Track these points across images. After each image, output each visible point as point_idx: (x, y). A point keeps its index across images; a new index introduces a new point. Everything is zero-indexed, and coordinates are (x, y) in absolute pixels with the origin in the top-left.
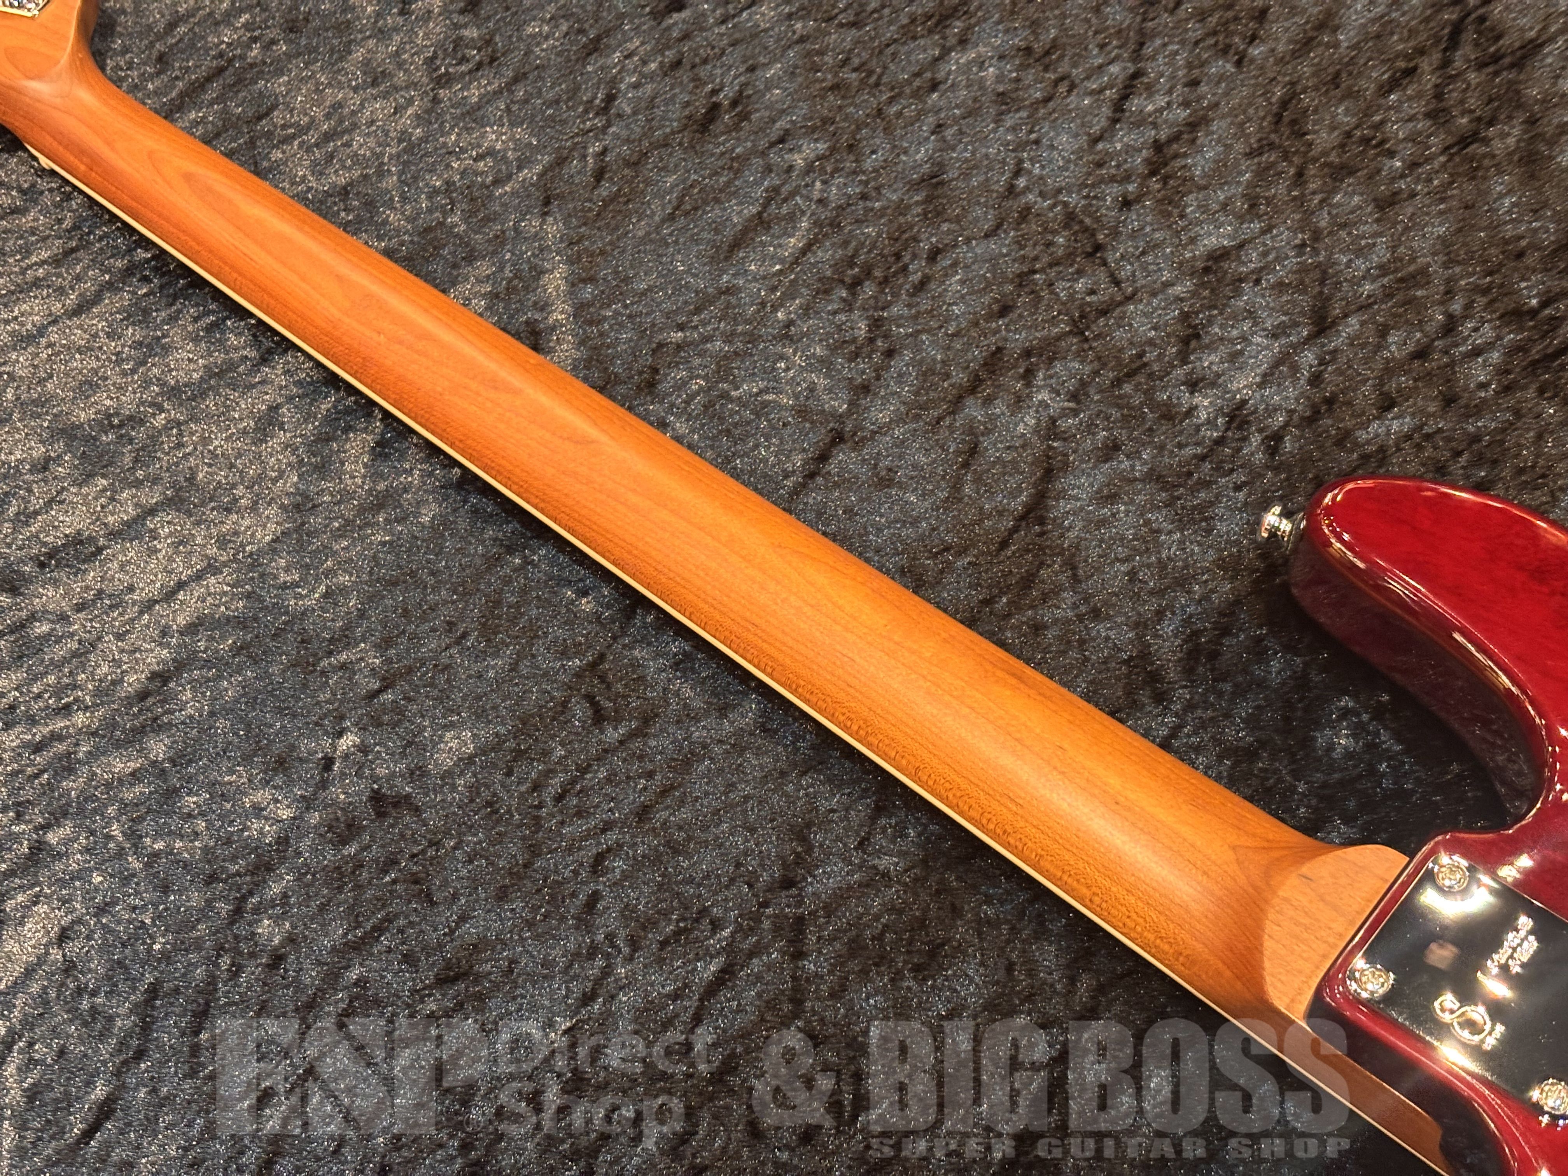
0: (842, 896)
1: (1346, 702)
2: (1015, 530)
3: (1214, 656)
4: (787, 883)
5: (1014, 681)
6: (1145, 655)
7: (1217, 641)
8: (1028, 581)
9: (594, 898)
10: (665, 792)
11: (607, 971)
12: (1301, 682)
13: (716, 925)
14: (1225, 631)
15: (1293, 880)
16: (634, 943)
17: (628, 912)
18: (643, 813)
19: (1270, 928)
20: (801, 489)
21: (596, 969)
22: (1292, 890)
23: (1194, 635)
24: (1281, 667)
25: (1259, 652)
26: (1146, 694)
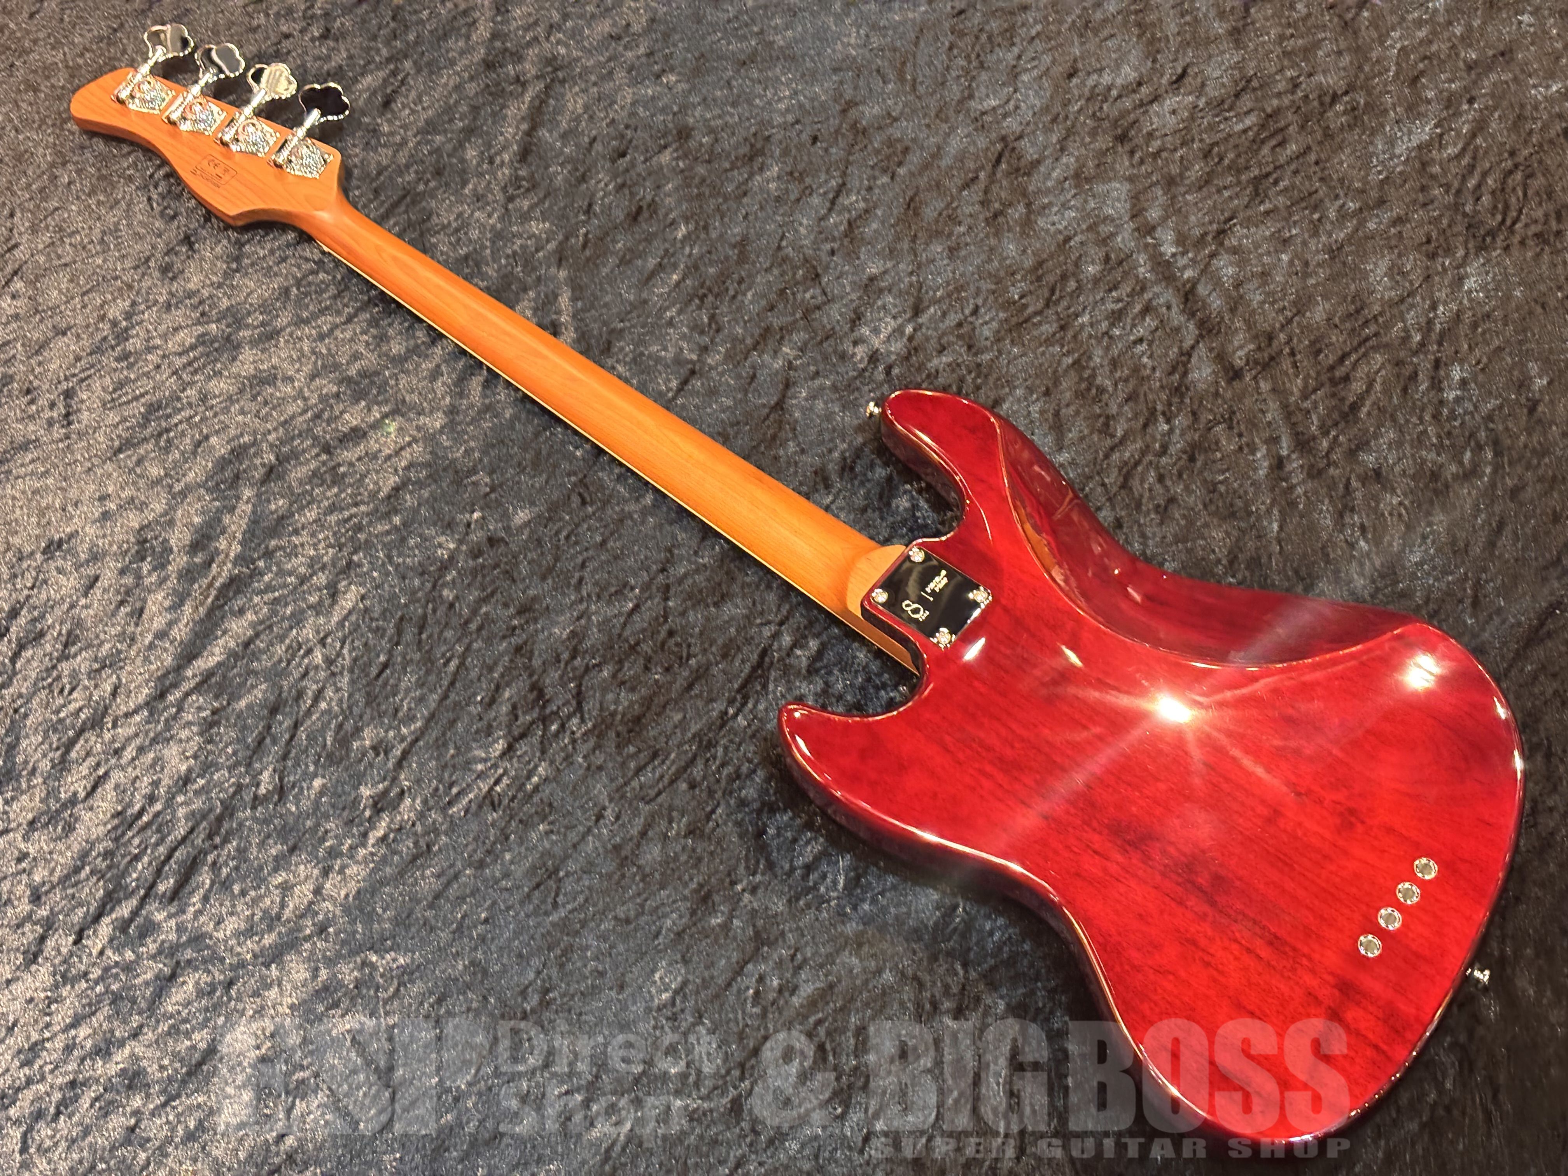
0: (686, 575)
1: (908, 487)
2: (769, 414)
3: (852, 468)
4: (663, 570)
6: (823, 469)
7: (854, 462)
8: (774, 437)
9: (582, 578)
11: (587, 608)
12: (889, 479)
13: (632, 588)
14: (858, 457)
15: (863, 561)
16: (599, 597)
17: (596, 584)
18: (604, 542)
19: (852, 579)
20: (674, 398)
21: (583, 607)
22: (862, 565)
23: (845, 459)
24: (880, 473)
25: (872, 466)
26: (821, 487)
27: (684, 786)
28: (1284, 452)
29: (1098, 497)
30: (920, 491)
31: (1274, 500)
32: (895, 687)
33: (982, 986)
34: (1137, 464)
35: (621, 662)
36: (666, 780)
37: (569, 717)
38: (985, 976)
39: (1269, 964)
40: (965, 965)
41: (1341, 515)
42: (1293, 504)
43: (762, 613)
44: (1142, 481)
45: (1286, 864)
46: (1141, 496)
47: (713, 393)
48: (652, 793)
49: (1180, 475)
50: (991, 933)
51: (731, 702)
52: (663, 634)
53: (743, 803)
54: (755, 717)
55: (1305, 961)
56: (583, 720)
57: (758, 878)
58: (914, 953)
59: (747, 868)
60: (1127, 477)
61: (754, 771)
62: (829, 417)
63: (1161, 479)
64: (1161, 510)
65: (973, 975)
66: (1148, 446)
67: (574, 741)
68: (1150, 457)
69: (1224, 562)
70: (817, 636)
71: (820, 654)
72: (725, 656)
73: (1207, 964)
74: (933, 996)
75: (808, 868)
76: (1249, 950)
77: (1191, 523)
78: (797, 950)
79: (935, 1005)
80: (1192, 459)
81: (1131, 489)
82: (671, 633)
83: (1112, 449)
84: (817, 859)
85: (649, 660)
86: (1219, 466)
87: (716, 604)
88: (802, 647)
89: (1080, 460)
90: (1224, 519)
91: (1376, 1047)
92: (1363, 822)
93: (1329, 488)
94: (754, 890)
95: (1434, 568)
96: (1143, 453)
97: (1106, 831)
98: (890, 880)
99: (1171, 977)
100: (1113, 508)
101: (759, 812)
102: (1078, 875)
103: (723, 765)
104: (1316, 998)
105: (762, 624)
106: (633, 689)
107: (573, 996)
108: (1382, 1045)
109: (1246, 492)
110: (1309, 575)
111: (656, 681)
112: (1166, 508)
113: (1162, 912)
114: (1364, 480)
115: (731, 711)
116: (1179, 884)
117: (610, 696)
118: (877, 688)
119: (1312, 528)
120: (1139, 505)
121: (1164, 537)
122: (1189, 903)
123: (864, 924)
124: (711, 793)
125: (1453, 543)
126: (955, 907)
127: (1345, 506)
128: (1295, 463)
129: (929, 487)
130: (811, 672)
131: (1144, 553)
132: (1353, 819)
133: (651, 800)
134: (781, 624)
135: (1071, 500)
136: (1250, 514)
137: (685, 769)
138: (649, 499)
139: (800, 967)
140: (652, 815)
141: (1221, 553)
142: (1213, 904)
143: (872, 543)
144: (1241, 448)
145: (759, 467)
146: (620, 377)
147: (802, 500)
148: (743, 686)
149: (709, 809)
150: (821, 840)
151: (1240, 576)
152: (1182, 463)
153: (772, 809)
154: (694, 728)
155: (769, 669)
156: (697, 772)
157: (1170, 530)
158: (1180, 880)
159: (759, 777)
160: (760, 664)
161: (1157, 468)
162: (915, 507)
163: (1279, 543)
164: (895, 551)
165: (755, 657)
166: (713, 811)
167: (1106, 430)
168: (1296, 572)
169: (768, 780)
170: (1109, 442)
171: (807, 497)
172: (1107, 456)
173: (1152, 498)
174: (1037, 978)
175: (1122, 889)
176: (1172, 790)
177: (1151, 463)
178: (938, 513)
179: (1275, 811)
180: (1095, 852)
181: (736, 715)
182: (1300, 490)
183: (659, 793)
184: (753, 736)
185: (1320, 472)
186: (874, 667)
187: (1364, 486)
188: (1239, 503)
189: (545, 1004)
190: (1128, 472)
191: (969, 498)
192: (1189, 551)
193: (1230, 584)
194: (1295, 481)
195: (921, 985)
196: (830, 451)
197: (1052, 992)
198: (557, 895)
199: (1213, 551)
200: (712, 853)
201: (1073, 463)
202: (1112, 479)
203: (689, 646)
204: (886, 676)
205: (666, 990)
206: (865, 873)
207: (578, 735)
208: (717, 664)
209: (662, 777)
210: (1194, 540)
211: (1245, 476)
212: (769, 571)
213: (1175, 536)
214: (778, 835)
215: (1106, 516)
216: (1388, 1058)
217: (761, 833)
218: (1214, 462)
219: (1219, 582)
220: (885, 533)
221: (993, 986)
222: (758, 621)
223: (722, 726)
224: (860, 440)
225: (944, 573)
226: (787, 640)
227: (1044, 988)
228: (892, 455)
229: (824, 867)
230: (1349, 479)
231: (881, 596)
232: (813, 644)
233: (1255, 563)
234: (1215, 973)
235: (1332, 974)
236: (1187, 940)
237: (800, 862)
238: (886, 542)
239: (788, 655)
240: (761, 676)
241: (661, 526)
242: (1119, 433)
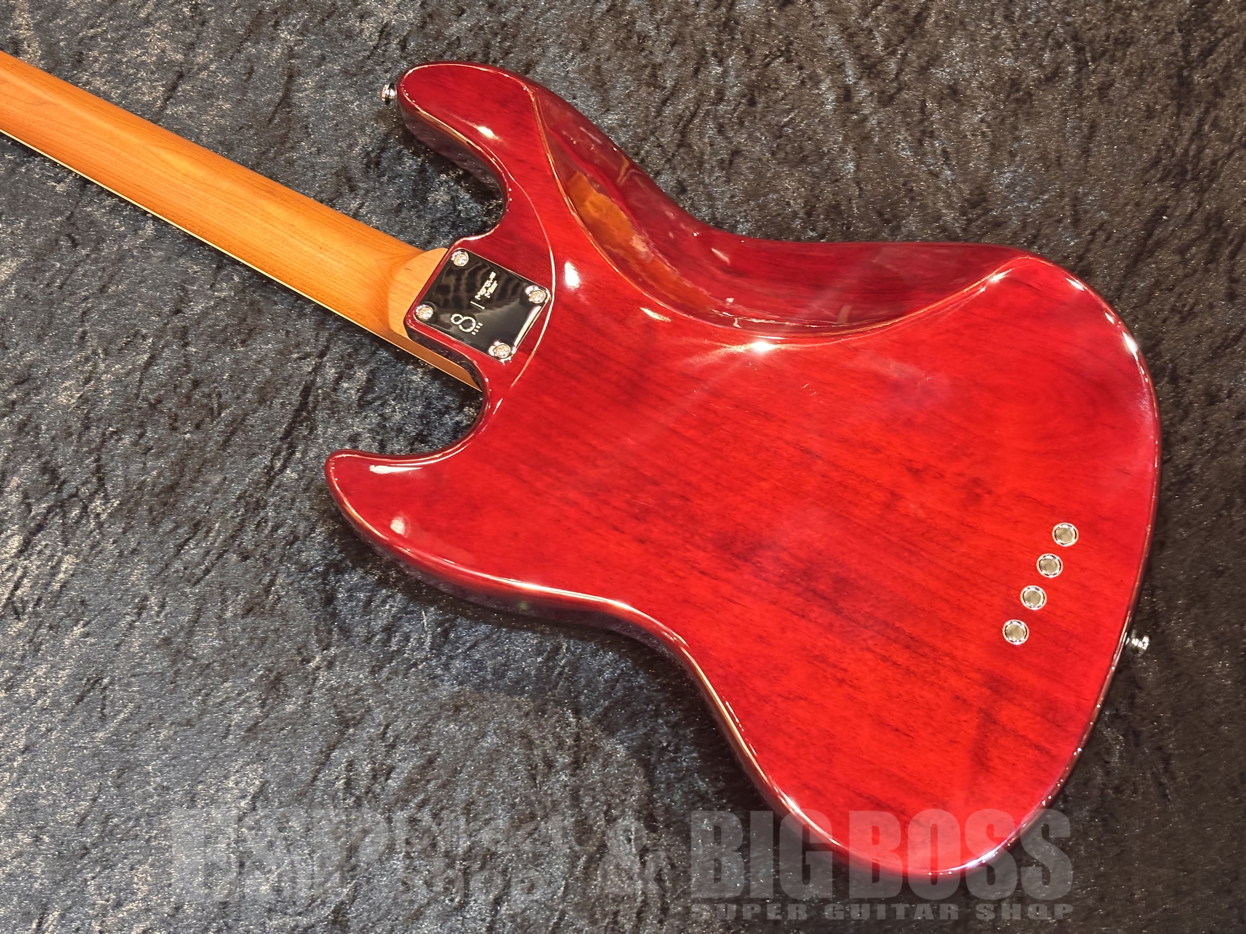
0: (204, 314)
1: (444, 177)
2: (275, 112)
3: (378, 164)
4: (178, 311)
5: (268, 195)
6: (345, 169)
7: (379, 156)
8: (284, 139)
9: (85, 333)
10: (112, 277)
11: (95, 366)
12: (422, 170)
13: (144, 337)
14: (383, 150)
15: (402, 271)
16: (106, 352)
17: (101, 336)
18: (103, 289)
19: (391, 296)
20: (163, 108)
21: (88, 367)
22: (402, 277)
23: (368, 154)
24: (410, 164)
25: (399, 157)
26: (345, 189)
27: (234, 557)
28: (850, 81)
29: (656, 160)
30: (458, 180)
31: (846, 138)
32: (460, 409)
33: (598, 733)
34: (694, 115)
35: (142, 425)
36: (212, 557)
37: (92, 497)
38: (600, 721)
39: (908, 671)
40: (577, 712)
41: (920, 142)
42: (866, 138)
43: (297, 346)
44: (701, 135)
45: (911, 552)
46: (702, 153)
47: (208, 95)
48: (198, 572)
49: (741, 123)
50: (600, 672)
51: (276, 454)
52: (187, 385)
53: (304, 568)
54: (305, 467)
55: (947, 661)
56: (107, 499)
57: (333, 651)
58: (519, 707)
59: (319, 641)
60: (684, 133)
61: (313, 530)
62: (341, 107)
63: (721, 130)
64: (726, 165)
65: (586, 721)
66: (702, 94)
67: (100, 525)
68: (706, 107)
69: (801, 214)
70: (364, 363)
71: (369, 386)
72: (262, 401)
73: (841, 682)
74: (545, 753)
75: (389, 630)
76: (884, 659)
77: (760, 176)
78: (387, 726)
79: (550, 764)
80: (752, 103)
81: (690, 146)
82: (196, 384)
83: (664, 103)
84: (397, 618)
85: (175, 418)
86: (781, 106)
87: (243, 342)
88: (350, 378)
89: (632, 120)
90: (795, 165)
91: (1037, 747)
92: (990, 492)
93: (905, 114)
94: (330, 665)
95: (1026, 189)
96: (698, 104)
97: (710, 547)
98: (483, 628)
99: (802, 703)
100: (674, 169)
101: (325, 575)
102: (686, 601)
103: (275, 528)
104: (965, 701)
105: (300, 358)
106: (159, 455)
107: (137, 819)
108: (1043, 744)
109: (815, 132)
110: (895, 216)
111: (187, 442)
112: (731, 162)
113: (783, 630)
114: (940, 100)
115: (278, 464)
116: (799, 595)
117: (135, 467)
118: (441, 413)
119: (892, 162)
120: (701, 164)
121: (732, 197)
122: (813, 615)
123: (461, 683)
124: (267, 562)
125: (1043, 157)
126: (557, 649)
127: (924, 132)
128: (863, 92)
129: (467, 175)
130: (363, 404)
131: (714, 218)
132: (978, 491)
133: (198, 581)
134: (322, 355)
135: (628, 169)
136: (822, 156)
137: (233, 537)
138: (149, 229)
139: (393, 746)
140: (202, 599)
141: (797, 205)
142: (838, 612)
143: (411, 249)
144: (803, 82)
145: (273, 177)
146: (96, 93)
147: (325, 209)
148: (288, 433)
149: (267, 580)
150: (399, 595)
151: (820, 230)
152: (742, 108)
153: (338, 569)
154: (237, 489)
155: (315, 408)
156: (248, 539)
157: (739, 187)
158: (800, 589)
159: (320, 534)
160: (303, 405)
161: (715, 118)
162: (455, 200)
163: (858, 184)
164: (436, 256)
165: (296, 398)
166: (272, 583)
167: (654, 82)
168: (880, 214)
169: (331, 536)
170: (658, 96)
171: (331, 203)
172: (659, 113)
173: (714, 153)
174: (657, 714)
175: (737, 609)
176: (777, 488)
177: (708, 113)
178: (482, 204)
179: (892, 493)
180: (703, 573)
181: (284, 467)
182: (873, 121)
183: (207, 571)
184: (306, 490)
185: (892, 98)
186: (434, 389)
187: (940, 107)
188: (809, 146)
189: (107, 834)
190: (685, 126)
191: (512, 185)
192: (762, 208)
193: (811, 238)
194: (866, 112)
195: (530, 744)
196: (351, 146)
197: (675, 726)
198: (104, 707)
199: (788, 204)
200: (276, 631)
201: (622, 124)
202: (668, 138)
203: (219, 395)
204: (449, 398)
205: (244, 797)
206: (453, 626)
207: (104, 517)
208: (255, 411)
209: (207, 553)
210: (766, 195)
211: (810, 114)
212: (300, 297)
213: (745, 192)
214: (350, 598)
215: (666, 181)
216: (1053, 758)
217: (330, 599)
218: (776, 102)
219: (798, 239)
220: (425, 236)
221: (611, 731)
222: (295, 356)
223: (269, 483)
224: (383, 128)
225: (493, 275)
226: (331, 372)
227: (666, 723)
228: (420, 142)
229: (407, 628)
230: (924, 101)
231: (425, 313)
232: (361, 374)
233: (835, 210)
234: (851, 690)
235: (979, 670)
236: (816, 657)
237: (378, 624)
238: (426, 245)
239: (335, 390)
240: (307, 419)
241: (169, 259)
242: (669, 84)
